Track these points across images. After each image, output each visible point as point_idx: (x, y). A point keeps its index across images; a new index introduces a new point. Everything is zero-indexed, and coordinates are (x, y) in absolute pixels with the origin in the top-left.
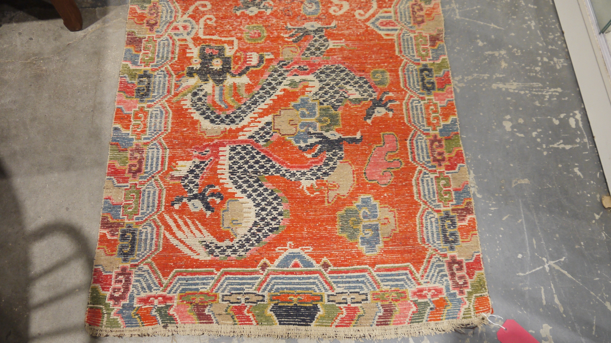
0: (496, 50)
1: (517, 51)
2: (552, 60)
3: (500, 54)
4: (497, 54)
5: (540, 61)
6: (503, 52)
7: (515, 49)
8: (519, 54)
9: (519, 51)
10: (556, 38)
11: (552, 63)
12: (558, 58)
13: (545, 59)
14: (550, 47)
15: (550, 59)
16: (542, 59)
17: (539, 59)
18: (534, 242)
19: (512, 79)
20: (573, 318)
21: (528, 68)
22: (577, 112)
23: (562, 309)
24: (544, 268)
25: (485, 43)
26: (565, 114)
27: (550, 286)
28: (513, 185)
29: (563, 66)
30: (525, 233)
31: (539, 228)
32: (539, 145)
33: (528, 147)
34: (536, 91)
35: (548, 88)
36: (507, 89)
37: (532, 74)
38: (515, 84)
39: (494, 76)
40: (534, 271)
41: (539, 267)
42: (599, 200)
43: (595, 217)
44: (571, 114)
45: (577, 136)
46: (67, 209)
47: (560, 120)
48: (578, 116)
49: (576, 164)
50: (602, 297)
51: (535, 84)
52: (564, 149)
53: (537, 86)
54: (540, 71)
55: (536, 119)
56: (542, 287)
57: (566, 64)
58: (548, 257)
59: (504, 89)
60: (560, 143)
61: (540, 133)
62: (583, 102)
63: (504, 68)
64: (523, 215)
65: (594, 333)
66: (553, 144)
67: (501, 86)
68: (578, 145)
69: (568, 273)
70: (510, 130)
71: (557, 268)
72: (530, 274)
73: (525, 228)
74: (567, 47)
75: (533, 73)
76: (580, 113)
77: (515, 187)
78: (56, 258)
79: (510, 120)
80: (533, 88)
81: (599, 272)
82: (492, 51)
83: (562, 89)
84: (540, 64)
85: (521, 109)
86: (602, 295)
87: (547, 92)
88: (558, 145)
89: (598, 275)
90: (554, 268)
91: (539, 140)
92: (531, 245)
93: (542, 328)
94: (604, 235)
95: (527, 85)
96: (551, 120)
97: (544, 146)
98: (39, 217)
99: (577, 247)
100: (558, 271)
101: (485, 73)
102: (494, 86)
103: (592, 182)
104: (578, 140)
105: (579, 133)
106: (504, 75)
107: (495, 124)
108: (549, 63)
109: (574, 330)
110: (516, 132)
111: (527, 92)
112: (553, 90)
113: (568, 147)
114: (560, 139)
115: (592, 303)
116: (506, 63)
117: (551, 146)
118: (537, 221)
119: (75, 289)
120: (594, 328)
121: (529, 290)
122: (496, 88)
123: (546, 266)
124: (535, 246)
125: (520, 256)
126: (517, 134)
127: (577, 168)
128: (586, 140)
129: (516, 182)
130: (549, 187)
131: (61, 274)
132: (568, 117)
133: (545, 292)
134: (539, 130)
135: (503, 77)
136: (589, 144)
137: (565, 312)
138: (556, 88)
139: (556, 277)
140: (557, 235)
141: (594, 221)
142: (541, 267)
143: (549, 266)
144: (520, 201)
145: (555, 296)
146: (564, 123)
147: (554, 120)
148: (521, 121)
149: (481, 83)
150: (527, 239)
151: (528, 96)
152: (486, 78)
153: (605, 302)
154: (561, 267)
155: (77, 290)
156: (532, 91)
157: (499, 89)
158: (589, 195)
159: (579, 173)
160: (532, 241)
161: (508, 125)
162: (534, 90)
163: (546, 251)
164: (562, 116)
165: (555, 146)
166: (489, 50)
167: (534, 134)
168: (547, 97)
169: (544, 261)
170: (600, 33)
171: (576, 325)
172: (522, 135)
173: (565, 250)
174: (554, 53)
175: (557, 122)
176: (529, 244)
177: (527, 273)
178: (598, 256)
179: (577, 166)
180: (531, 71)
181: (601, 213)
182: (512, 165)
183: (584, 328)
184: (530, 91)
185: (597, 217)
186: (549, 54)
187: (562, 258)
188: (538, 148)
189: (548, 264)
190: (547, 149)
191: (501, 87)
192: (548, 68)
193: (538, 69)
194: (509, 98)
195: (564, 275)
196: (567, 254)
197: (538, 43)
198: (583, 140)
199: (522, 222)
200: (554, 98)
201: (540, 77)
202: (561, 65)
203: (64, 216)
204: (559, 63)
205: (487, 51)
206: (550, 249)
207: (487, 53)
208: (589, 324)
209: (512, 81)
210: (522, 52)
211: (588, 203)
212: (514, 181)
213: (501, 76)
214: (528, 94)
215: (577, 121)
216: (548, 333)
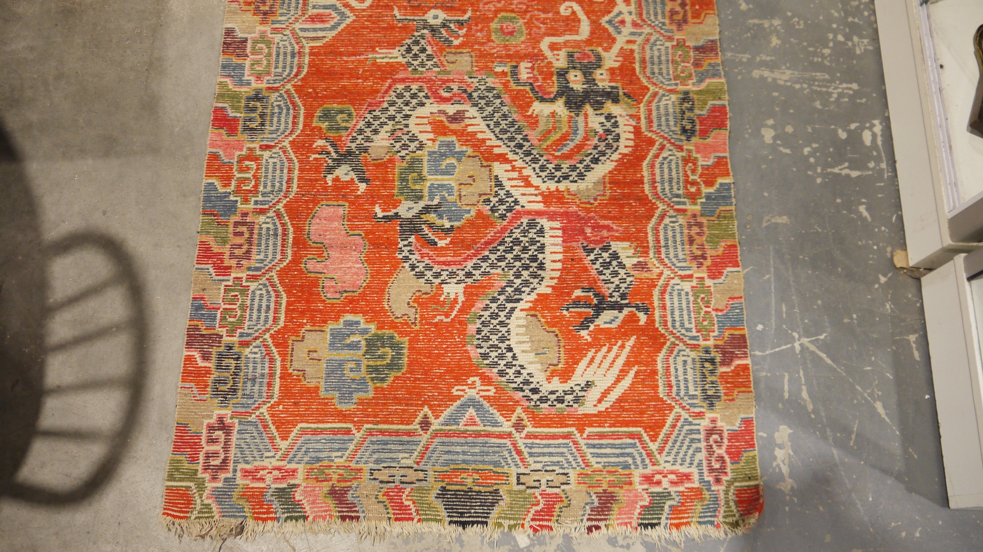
0: (766, 18)
1: (798, 22)
2: (851, 40)
3: (771, 25)
4: (766, 24)
5: (832, 40)
6: (776, 22)
7: (796, 19)
8: (801, 27)
9: (802, 22)
10: (862, 6)
11: (850, 44)
12: (861, 37)
13: (840, 38)
14: (850, 19)
15: (848, 37)
16: (835, 37)
17: (831, 36)
18: (784, 309)
19: (785, 64)
20: (825, 420)
21: (811, 49)
22: (876, 122)
23: (810, 407)
24: (793, 348)
25: (751, 6)
26: (857, 124)
27: (798, 372)
28: (765, 224)
29: (865, 50)
30: (773, 295)
31: (793, 289)
32: (812, 167)
33: (795, 169)
34: (818, 86)
35: (838, 82)
36: (775, 80)
37: (816, 59)
38: (788, 72)
39: (758, 59)
40: (777, 350)
41: (786, 344)
42: (889, 255)
43: (879, 279)
44: (868, 125)
45: (870, 158)
46: (104, 213)
47: (850, 132)
48: (878, 129)
49: (863, 200)
50: (870, 395)
51: (818, 74)
52: (848, 176)
53: (822, 77)
54: (830, 55)
55: (813, 129)
56: (786, 374)
57: (871, 48)
58: (802, 332)
59: (770, 80)
60: (843, 166)
61: (815, 150)
62: (887, 108)
63: (775, 47)
64: (772, 269)
65: (852, 444)
66: (833, 167)
67: (766, 73)
68: (870, 173)
69: (827, 356)
70: (771, 142)
71: (812, 348)
72: (771, 354)
73: (773, 287)
74: (876, 22)
75: (818, 57)
76: (881, 123)
77: (766, 227)
78: (86, 282)
79: (773, 127)
80: (814, 80)
81: (873, 358)
82: (760, 18)
83: (859, 86)
84: (831, 44)
85: (791, 111)
86: (873, 391)
87: (836, 88)
88: (841, 170)
89: (871, 364)
90: (808, 348)
91: (812, 160)
92: (779, 312)
93: (778, 431)
94: (888, 307)
95: (807, 75)
96: (835, 132)
97: (819, 170)
98: (64, 222)
99: (846, 320)
100: (813, 353)
101: (744, 53)
102: (756, 73)
103: (883, 228)
104: (872, 165)
105: (875, 153)
106: (773, 58)
107: (750, 131)
108: (845, 43)
109: (825, 438)
110: (780, 145)
111: (805, 86)
112: (844, 85)
113: (855, 174)
114: (845, 161)
115: (855, 402)
116: (778, 38)
117: (829, 170)
118: (791, 279)
119: (111, 328)
120: (853, 436)
121: (766, 376)
122: (757, 77)
123: (797, 345)
124: (784, 315)
125: (760, 327)
126: (781, 149)
127: (864, 206)
128: (884, 165)
129: (769, 220)
130: (818, 231)
131: (92, 305)
132: (862, 128)
133: (789, 381)
134: (815, 145)
135: (771, 61)
136: (888, 172)
137: (814, 412)
138: (851, 83)
139: (808, 362)
140: (819, 302)
141: (876, 286)
142: (789, 346)
143: (801, 345)
144: (771, 248)
145: (804, 388)
146: (855, 138)
147: (840, 131)
148: (789, 129)
149: (736, 68)
150: (773, 304)
151: (805, 92)
152: (745, 60)
153: (875, 402)
154: (818, 347)
155: (114, 329)
156: (813, 85)
157: (763, 79)
158: (875, 247)
159: (865, 214)
160: (781, 308)
161: (768, 135)
162: (816, 83)
163: (800, 323)
164: (853, 126)
165: (836, 170)
166: (755, 18)
167: (807, 150)
168: (835, 96)
169: (794, 337)
170: (921, 5)
171: (828, 430)
172: (788, 151)
173: (827, 324)
174: (855, 29)
175: (843, 135)
176: (776, 311)
177: (767, 352)
178: (875, 336)
179: (863, 203)
180: (815, 54)
181: (890, 275)
182: (766, 194)
183: (838, 435)
184: (810, 85)
185: (883, 279)
186: (847, 30)
187: (821, 335)
188: (809, 173)
189: (800, 342)
190: (824, 175)
191: (765, 76)
192: (844, 52)
193: (827, 51)
194: (776, 94)
195: (821, 359)
196: (829, 330)
197: (833, 11)
198: (879, 165)
199: (769, 279)
200: (844, 98)
201: (829, 64)
202: (863, 48)
203: (99, 222)
204: (861, 45)
205: (752, 18)
206: (806, 321)
207: (751, 21)
208: (846, 430)
209: (784, 67)
210: (805, 23)
211: (872, 259)
212: (766, 218)
213: (769, 58)
214: (805, 89)
215: (874, 135)
216: (786, 439)
